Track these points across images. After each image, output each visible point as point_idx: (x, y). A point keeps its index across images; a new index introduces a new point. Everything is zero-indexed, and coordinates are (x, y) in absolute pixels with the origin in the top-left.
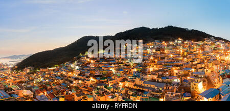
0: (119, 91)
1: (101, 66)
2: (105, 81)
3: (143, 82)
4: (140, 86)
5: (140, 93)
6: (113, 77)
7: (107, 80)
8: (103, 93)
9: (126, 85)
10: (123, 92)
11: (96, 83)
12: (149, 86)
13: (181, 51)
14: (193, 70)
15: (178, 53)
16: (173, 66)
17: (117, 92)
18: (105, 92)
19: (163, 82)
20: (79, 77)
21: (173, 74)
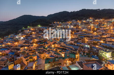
0: (52, 49)
1: (40, 36)
2: (43, 45)
3: (65, 44)
4: (64, 47)
5: (64, 50)
6: (48, 42)
7: (45, 44)
8: (43, 52)
9: (56, 46)
10: (55, 50)
11: (38, 46)
12: (69, 47)
13: (92, 27)
14: (102, 42)
15: (89, 28)
16: (85, 37)
17: (51, 50)
18: (44, 51)
19: (77, 46)
20: (24, 44)
21: (85, 42)
